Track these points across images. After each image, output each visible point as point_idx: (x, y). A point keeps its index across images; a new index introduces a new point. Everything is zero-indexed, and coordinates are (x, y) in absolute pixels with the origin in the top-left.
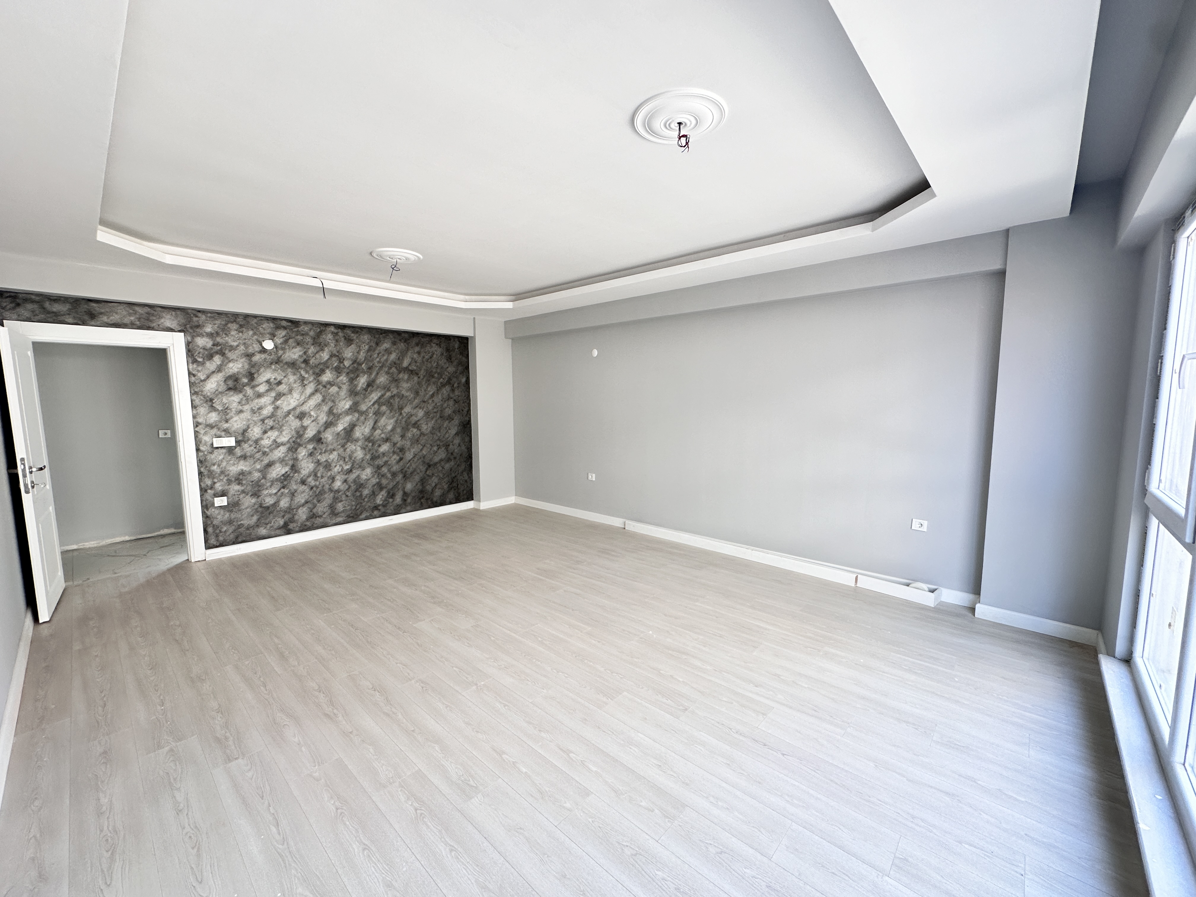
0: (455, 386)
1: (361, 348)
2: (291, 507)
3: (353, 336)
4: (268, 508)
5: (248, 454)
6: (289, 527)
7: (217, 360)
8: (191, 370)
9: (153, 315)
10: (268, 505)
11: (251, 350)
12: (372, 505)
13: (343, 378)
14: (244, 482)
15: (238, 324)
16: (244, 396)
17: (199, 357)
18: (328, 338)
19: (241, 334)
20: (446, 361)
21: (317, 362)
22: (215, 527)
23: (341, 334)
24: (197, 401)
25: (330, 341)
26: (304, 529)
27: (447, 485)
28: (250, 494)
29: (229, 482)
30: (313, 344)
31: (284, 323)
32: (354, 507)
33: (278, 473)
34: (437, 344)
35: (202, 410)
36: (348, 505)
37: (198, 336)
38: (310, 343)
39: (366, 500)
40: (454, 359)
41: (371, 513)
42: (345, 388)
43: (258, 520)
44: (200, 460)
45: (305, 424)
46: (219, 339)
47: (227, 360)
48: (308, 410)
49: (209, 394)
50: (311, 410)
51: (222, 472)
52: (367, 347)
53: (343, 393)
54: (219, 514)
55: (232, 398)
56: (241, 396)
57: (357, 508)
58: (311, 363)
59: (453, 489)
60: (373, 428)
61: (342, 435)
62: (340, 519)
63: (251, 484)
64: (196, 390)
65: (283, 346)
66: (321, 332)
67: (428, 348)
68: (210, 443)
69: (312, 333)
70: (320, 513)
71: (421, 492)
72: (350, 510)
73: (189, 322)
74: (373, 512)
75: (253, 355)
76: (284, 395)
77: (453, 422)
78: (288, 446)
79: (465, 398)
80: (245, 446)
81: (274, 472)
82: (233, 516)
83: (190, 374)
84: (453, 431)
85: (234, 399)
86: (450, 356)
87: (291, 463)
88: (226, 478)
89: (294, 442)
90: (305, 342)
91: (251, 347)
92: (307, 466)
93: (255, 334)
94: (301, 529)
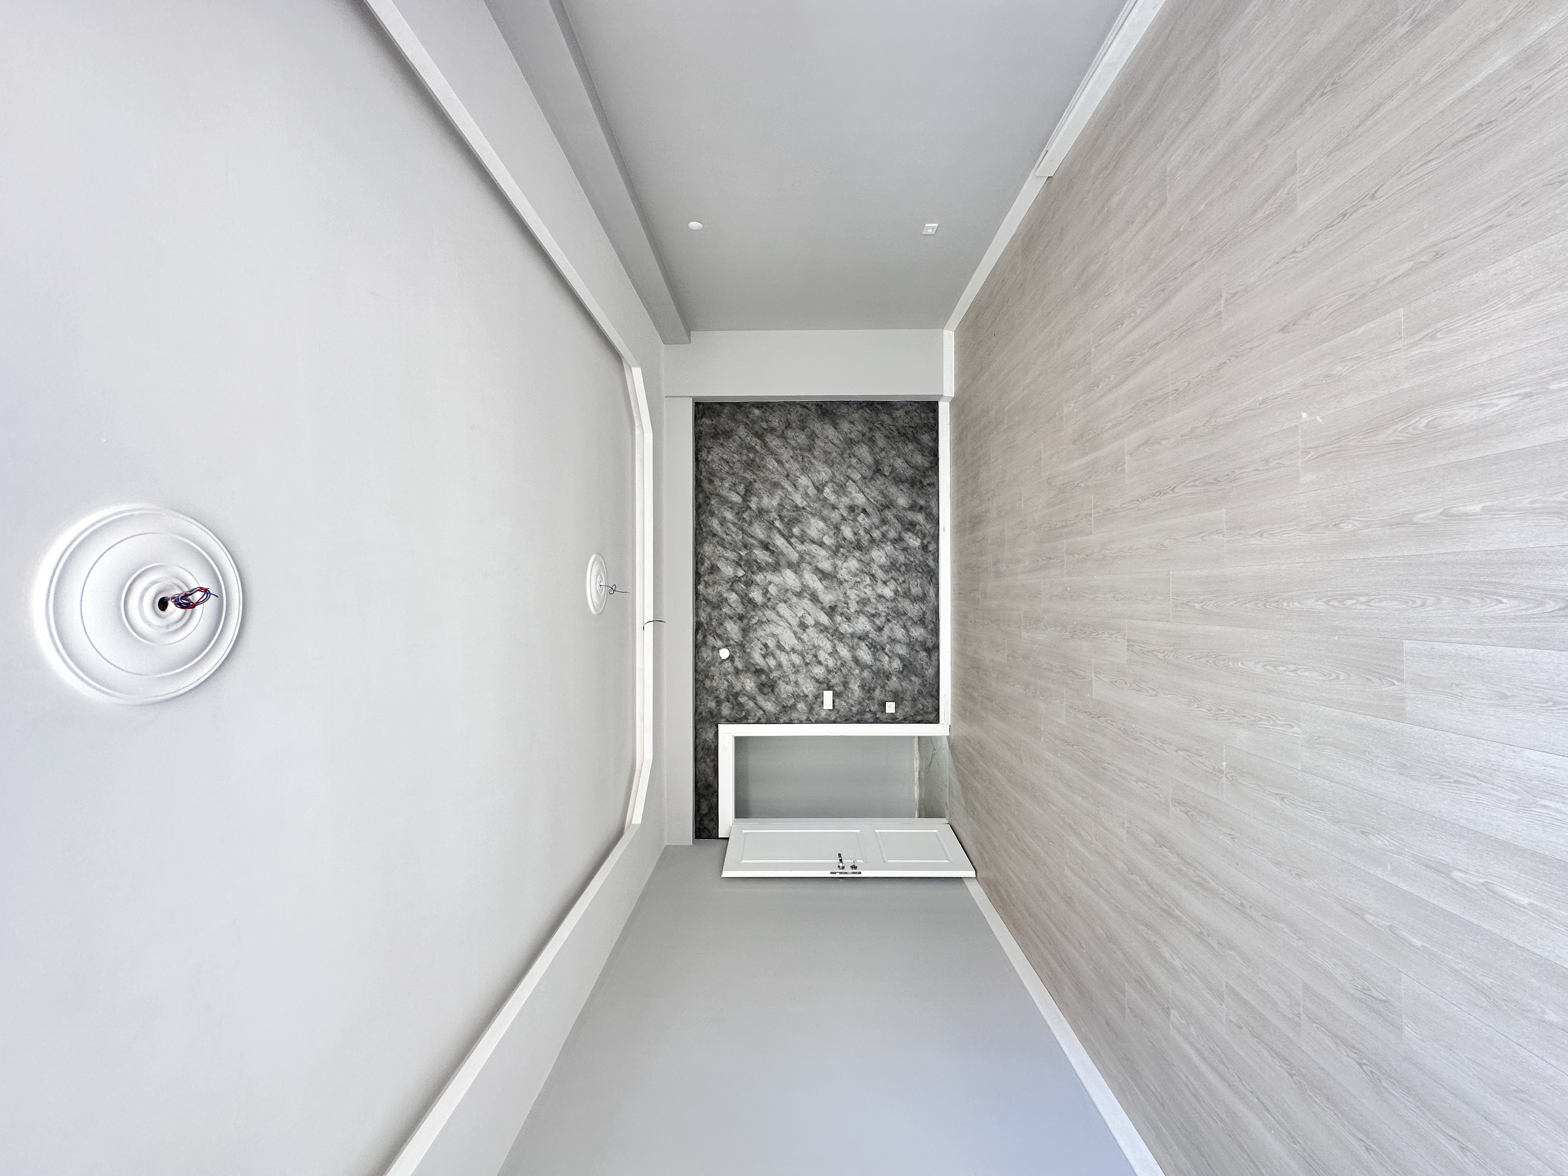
0: (765, 427)
1: (721, 555)
2: (907, 643)
3: (707, 564)
4: (904, 666)
5: (843, 679)
6: (930, 646)
7: (742, 699)
8: (755, 721)
9: (704, 745)
10: (901, 666)
11: (731, 670)
12: (920, 552)
13: (759, 578)
14: (873, 686)
15: (704, 679)
16: (780, 679)
17: (741, 714)
18: (712, 593)
19: (715, 678)
20: (731, 440)
21: (741, 606)
22: (917, 713)
23: (706, 578)
24: (786, 719)
25: (715, 591)
26: (936, 632)
27: (909, 444)
28: (887, 681)
29: (871, 698)
30: (721, 609)
31: (700, 637)
32: (920, 575)
33: (867, 653)
34: (709, 452)
35: (794, 715)
36: (916, 581)
37: (720, 713)
38: (720, 612)
39: (912, 559)
40: (727, 426)
41: (929, 554)
42: (770, 577)
43: (916, 675)
44: (845, 721)
45: (813, 623)
46: (722, 697)
47: (743, 692)
48: (797, 619)
49: (778, 709)
50: (797, 615)
51: (860, 703)
52: (719, 548)
53: (775, 578)
54: (903, 710)
55: (782, 690)
56: (780, 682)
57: (921, 571)
58: (742, 612)
59: (916, 435)
60: (820, 546)
61: (828, 583)
62: (932, 592)
63: (875, 680)
64: (774, 719)
65: (725, 639)
66: (706, 600)
67: (715, 466)
68: (828, 711)
69: (708, 610)
70: (921, 613)
71: (913, 485)
72: (922, 578)
73: (707, 719)
74: (930, 551)
75: (736, 668)
76: (778, 642)
77: (817, 432)
78: (836, 642)
79: (782, 410)
80: (833, 682)
81: (865, 657)
82: (909, 698)
83: (758, 722)
84: (830, 432)
85: (785, 689)
86: (723, 433)
87: (856, 640)
88: (867, 701)
89: (832, 636)
90: (718, 617)
91: (729, 670)
92: (862, 624)
93: (714, 666)
94: (935, 635)
